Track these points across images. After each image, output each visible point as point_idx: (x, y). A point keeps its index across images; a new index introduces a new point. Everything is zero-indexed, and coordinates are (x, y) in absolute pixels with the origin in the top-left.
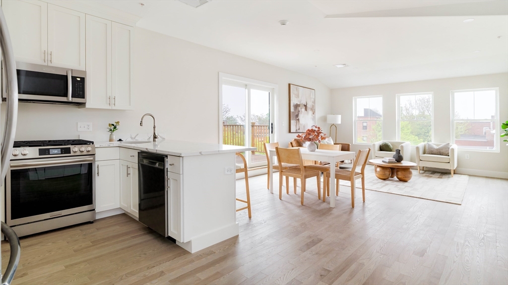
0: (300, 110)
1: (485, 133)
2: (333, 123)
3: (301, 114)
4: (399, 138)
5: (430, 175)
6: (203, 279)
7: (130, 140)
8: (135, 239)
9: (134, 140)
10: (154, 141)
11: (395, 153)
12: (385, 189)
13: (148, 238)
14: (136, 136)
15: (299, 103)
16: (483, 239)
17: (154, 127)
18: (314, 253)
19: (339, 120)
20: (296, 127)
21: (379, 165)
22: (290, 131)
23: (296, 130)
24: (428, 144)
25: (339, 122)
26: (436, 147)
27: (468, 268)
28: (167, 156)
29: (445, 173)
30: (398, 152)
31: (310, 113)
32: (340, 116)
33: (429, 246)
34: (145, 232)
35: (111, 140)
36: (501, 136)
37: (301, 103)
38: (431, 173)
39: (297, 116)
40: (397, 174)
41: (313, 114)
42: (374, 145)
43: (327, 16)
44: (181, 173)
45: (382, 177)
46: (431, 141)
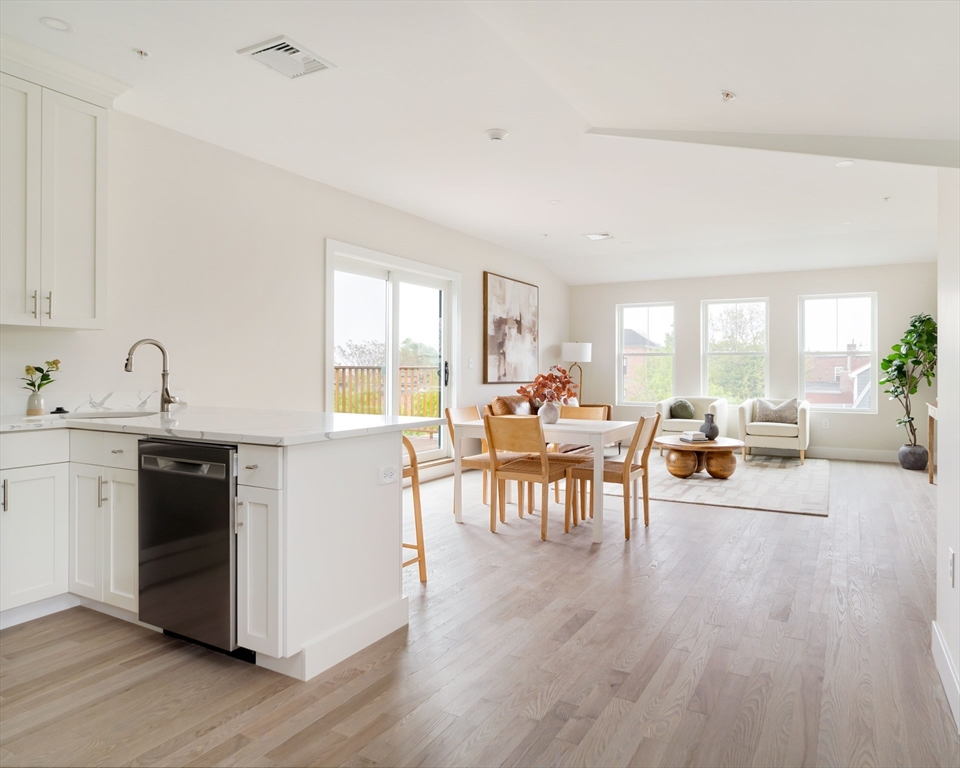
0: (507, 331)
1: (838, 378)
2: (574, 361)
3: (510, 340)
4: (707, 392)
5: (765, 463)
6: (351, 735)
7: (88, 409)
8: (134, 669)
9: (101, 410)
10: (163, 410)
11: (704, 421)
12: (689, 497)
13: (173, 660)
14: (105, 399)
15: (504, 317)
16: (875, 575)
17: (163, 375)
18: (585, 641)
19: (587, 353)
20: (499, 371)
21: (675, 447)
22: (485, 381)
23: (499, 378)
24: (760, 402)
25: (588, 358)
26: (773, 407)
27: (863, 630)
28: (235, 447)
29: (788, 457)
30: (710, 418)
31: (528, 337)
32: (590, 345)
33: (793, 599)
34: (161, 647)
35: (32, 411)
36: (881, 383)
37: (510, 316)
38: (766, 460)
39: (501, 345)
40: (708, 466)
41: (535, 340)
42: (660, 406)
43: (593, 130)
44: (280, 487)
45: (679, 473)
46: (764, 396)
